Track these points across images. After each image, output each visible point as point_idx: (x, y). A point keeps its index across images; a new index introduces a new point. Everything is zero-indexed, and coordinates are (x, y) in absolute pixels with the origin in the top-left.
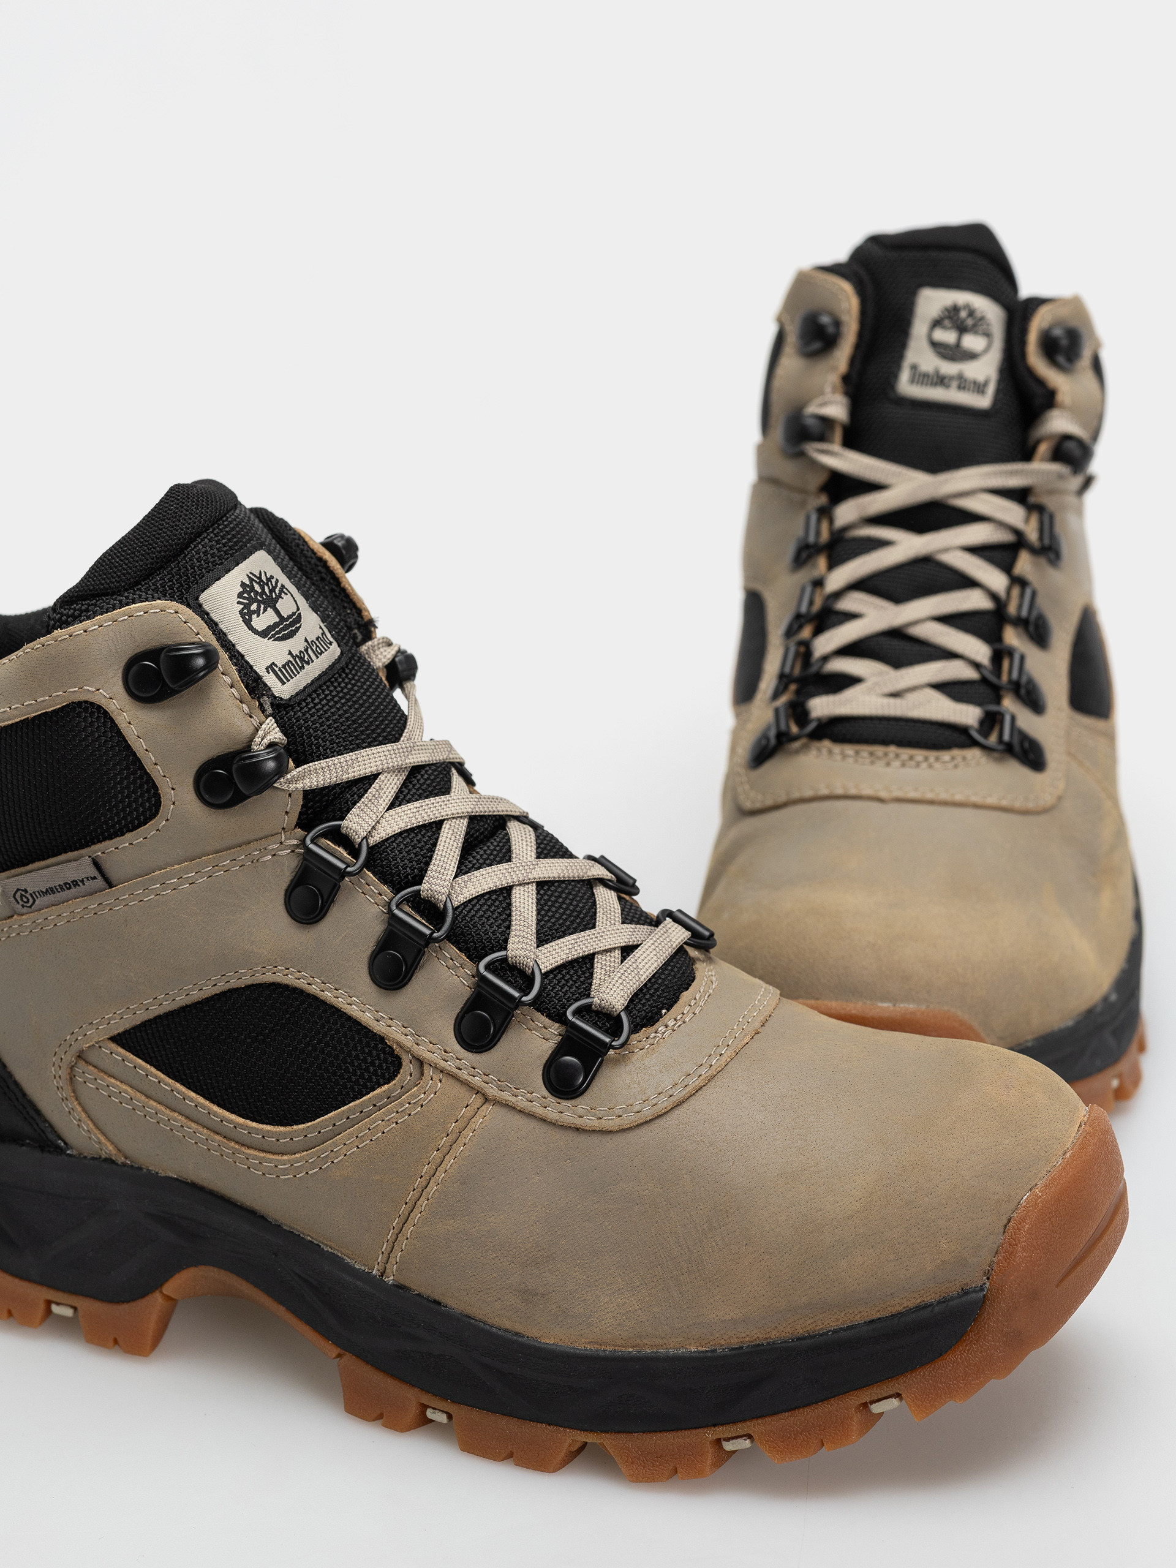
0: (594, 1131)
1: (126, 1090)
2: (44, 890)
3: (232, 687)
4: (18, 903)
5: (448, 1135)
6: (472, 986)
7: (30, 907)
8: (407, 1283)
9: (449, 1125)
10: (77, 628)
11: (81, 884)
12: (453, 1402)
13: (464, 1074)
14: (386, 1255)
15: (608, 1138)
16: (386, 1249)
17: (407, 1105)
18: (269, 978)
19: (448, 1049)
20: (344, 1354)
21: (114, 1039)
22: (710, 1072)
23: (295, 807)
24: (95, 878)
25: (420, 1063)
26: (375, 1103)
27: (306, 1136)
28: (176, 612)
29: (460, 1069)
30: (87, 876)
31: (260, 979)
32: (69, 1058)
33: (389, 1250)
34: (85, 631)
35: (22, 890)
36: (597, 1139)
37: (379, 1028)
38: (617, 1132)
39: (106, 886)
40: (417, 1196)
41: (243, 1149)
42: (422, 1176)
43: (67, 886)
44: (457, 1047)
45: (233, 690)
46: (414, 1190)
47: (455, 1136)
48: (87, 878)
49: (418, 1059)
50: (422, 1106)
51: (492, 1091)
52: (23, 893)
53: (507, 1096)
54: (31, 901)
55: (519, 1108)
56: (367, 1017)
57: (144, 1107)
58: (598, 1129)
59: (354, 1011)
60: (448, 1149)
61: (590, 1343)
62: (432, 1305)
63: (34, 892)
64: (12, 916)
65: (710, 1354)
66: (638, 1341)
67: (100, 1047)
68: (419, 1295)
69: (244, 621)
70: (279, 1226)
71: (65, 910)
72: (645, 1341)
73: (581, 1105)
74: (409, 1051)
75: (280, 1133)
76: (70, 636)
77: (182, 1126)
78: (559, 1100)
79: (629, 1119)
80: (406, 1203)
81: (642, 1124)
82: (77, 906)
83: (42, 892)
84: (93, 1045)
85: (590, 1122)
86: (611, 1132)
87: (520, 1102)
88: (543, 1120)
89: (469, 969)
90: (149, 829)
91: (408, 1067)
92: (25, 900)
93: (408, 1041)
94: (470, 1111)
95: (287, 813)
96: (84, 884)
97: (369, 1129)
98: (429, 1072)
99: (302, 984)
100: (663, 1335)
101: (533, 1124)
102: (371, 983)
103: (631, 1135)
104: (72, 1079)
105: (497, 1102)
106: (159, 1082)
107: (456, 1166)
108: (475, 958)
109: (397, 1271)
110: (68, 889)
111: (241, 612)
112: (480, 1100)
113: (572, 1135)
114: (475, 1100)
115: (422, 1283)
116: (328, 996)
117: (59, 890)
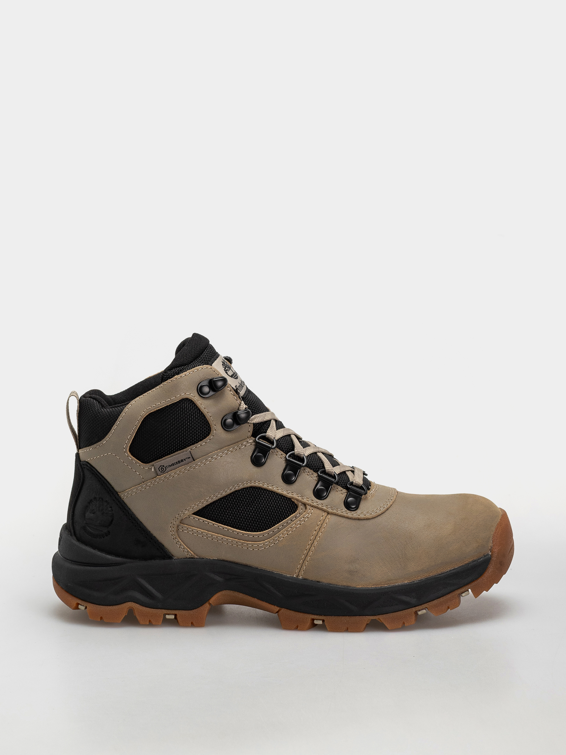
0: (364, 519)
1: (200, 530)
2: (170, 465)
3: (230, 391)
4: (160, 471)
5: (318, 526)
6: (317, 480)
7: (164, 472)
8: (307, 578)
9: (318, 523)
10: (183, 374)
11: (184, 461)
12: (324, 616)
13: (320, 506)
14: (299, 569)
15: (369, 521)
16: (299, 567)
17: (303, 518)
18: (249, 485)
19: (313, 499)
20: (281, 609)
21: (194, 514)
22: (390, 503)
23: (251, 429)
24: (189, 458)
25: (305, 505)
26: (291, 519)
27: (268, 534)
28: (211, 368)
29: (318, 505)
30: (186, 457)
31: (246, 486)
32: (178, 522)
33: (300, 567)
34: (185, 375)
35: (162, 466)
36: (365, 522)
37: (290, 495)
38: (371, 519)
39: (193, 460)
40: (310, 546)
41: (246, 542)
42: (311, 540)
43: (179, 462)
44: (316, 499)
45: (231, 392)
46: (309, 545)
47: (320, 526)
48: (187, 458)
49: (304, 504)
50: (308, 518)
51: (330, 510)
52: (162, 467)
53: (335, 511)
54: (165, 469)
55: (339, 515)
56: (285, 493)
57: (207, 535)
58: (365, 518)
59: (280, 491)
60: (319, 530)
61: (373, 585)
62: (317, 583)
63: (166, 466)
64: (156, 477)
65: (413, 583)
66: (389, 582)
67: (189, 517)
68: (312, 581)
69: (226, 372)
70: (257, 568)
71: (177, 471)
72: (391, 582)
73: (359, 511)
74: (301, 502)
75: (259, 534)
76: (181, 377)
77: (222, 538)
78: (351, 512)
79: (374, 514)
80: (306, 550)
81: (378, 516)
82: (182, 468)
83: (170, 466)
84: (187, 517)
85: (362, 516)
86: (370, 519)
87: (339, 512)
88: (348, 518)
89: (315, 475)
90: (207, 440)
91: (301, 507)
92: (163, 469)
93: (300, 498)
94: (324, 518)
95: (249, 431)
96: (185, 461)
97: (291, 528)
98: (308, 507)
99: (261, 485)
100: (397, 579)
101: (344, 519)
102: (283, 483)
103: (376, 519)
104: (178, 530)
105: (332, 514)
106: (213, 525)
107: (322, 535)
108: (316, 471)
109: (303, 574)
110: (179, 463)
111: (224, 369)
112: (326, 514)
113: (357, 521)
114: (325, 514)
115: (312, 577)
116: (270, 488)
117: (176, 464)
